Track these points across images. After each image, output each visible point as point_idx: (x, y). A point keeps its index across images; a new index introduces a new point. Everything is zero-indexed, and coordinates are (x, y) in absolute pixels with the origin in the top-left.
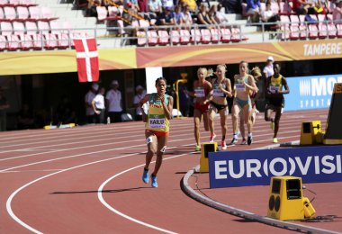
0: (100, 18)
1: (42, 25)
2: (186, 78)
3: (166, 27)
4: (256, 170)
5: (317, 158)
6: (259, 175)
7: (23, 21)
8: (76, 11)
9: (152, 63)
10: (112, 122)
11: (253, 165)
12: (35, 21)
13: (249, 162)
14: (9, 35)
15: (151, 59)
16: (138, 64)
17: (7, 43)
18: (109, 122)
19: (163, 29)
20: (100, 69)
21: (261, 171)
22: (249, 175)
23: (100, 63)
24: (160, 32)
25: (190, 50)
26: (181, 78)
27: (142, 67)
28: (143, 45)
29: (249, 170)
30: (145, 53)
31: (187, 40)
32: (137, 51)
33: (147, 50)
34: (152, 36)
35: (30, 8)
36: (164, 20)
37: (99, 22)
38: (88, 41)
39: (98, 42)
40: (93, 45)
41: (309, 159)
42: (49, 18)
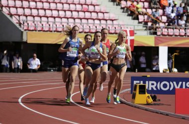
0: (140, 21)
1: (109, 22)
2: (179, 53)
3: (172, 27)
4: (154, 87)
5: (184, 83)
6: (155, 89)
7: (100, 20)
8: (129, 17)
9: (163, 44)
10: (138, 71)
11: (153, 84)
12: (106, 20)
13: (151, 82)
14: (91, 26)
15: (162, 42)
16: (155, 44)
17: (90, 30)
18: (137, 71)
19: (170, 28)
20: (135, 45)
21: (156, 87)
22: (150, 89)
23: (135, 42)
24: (169, 30)
25: (185, 39)
26: (176, 53)
27: (157, 46)
28: (160, 35)
29: (151, 86)
30: (160, 39)
31: (183, 34)
32: (155, 38)
33: (161, 38)
34: (165, 31)
35: (105, 14)
36: (171, 24)
37: (139, 23)
38: (130, 31)
39: (135, 32)
40: (132, 33)
41: (180, 83)
42: (113, 19)
